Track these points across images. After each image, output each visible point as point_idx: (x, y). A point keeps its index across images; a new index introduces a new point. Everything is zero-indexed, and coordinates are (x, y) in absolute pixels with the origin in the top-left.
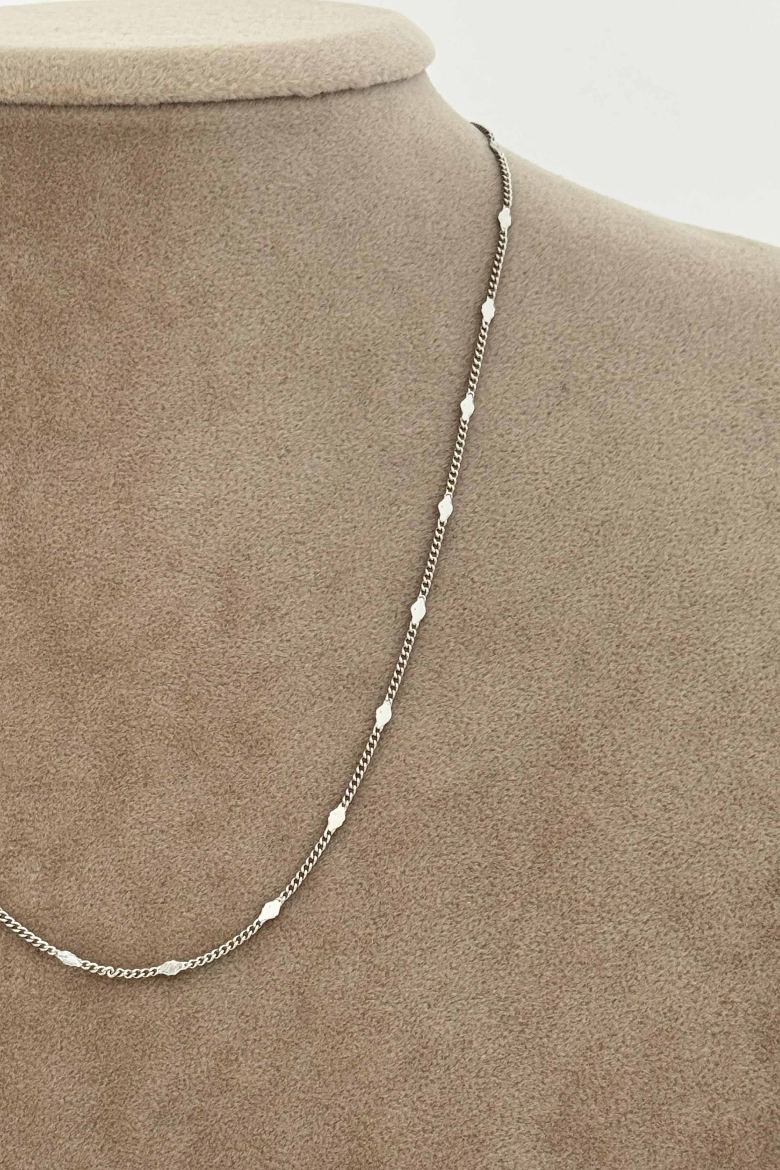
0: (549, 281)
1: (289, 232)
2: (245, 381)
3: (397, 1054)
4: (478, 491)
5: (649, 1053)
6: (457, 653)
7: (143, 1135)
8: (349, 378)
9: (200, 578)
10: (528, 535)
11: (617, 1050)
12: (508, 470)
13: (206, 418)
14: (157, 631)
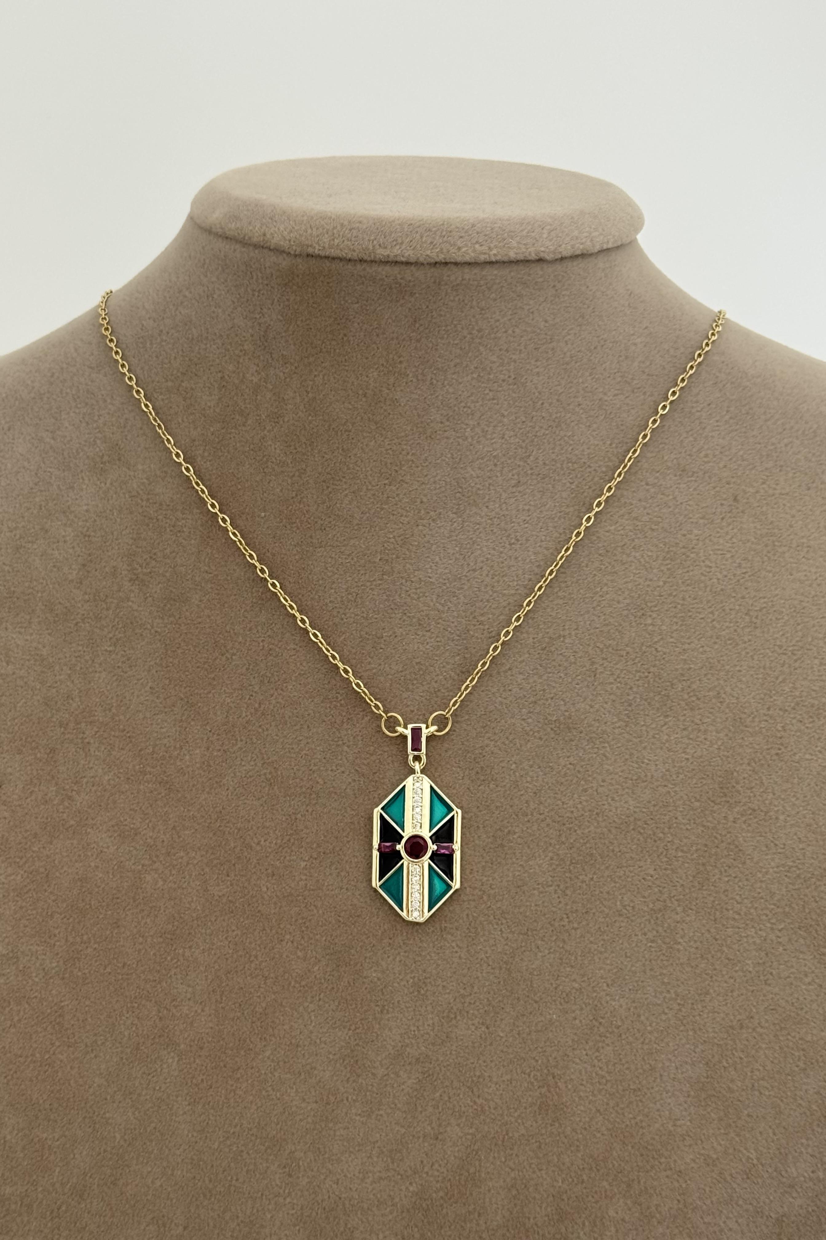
0: (728, 411)
1: (528, 366)
2: (487, 484)
3: (581, 1021)
4: (663, 579)
5: (778, 1033)
6: (641, 708)
7: (381, 1072)
8: (568, 485)
9: (443, 637)
10: (701, 616)
11: (754, 1030)
12: (688, 563)
13: (455, 510)
14: (409, 677)
